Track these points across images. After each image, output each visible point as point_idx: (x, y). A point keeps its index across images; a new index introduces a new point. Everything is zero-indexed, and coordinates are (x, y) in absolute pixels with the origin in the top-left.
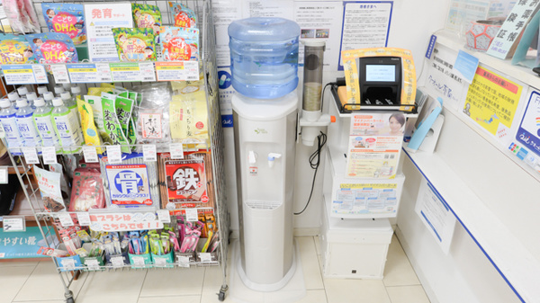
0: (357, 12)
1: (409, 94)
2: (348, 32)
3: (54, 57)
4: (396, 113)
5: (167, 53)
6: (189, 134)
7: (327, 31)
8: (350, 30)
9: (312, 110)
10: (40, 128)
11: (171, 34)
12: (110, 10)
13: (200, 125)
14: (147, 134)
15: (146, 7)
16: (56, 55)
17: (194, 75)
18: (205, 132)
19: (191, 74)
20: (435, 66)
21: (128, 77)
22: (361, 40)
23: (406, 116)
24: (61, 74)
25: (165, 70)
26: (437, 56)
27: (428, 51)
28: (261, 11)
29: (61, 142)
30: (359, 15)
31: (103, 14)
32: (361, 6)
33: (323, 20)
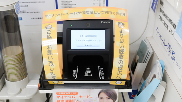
1: (120, 68)
4: (105, 88)
20: (161, 19)
23: (117, 91)
26: (163, 9)
27: (153, 3)
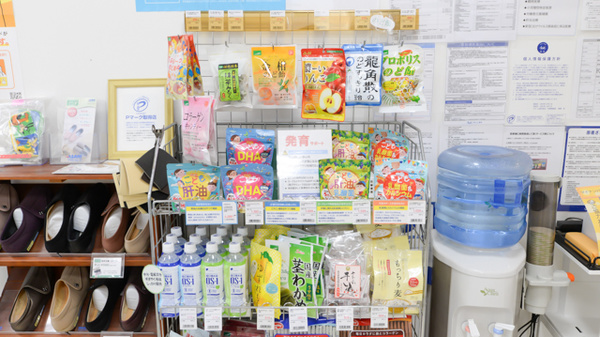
0: (583, 138)
2: (571, 163)
3: (248, 193)
5: (381, 190)
6: (398, 294)
7: (545, 162)
8: (575, 160)
9: (544, 265)
10: (209, 281)
11: (390, 166)
12: (307, 137)
13: (413, 282)
14: (341, 292)
15: (349, 134)
16: (250, 190)
17: (420, 217)
18: (418, 292)
19: (416, 217)
21: (337, 218)
22: (588, 173)
24: (255, 212)
25: (384, 210)
28: (462, 137)
29: (229, 301)
30: (585, 143)
31: (298, 141)
32: (588, 132)
33: (539, 148)
